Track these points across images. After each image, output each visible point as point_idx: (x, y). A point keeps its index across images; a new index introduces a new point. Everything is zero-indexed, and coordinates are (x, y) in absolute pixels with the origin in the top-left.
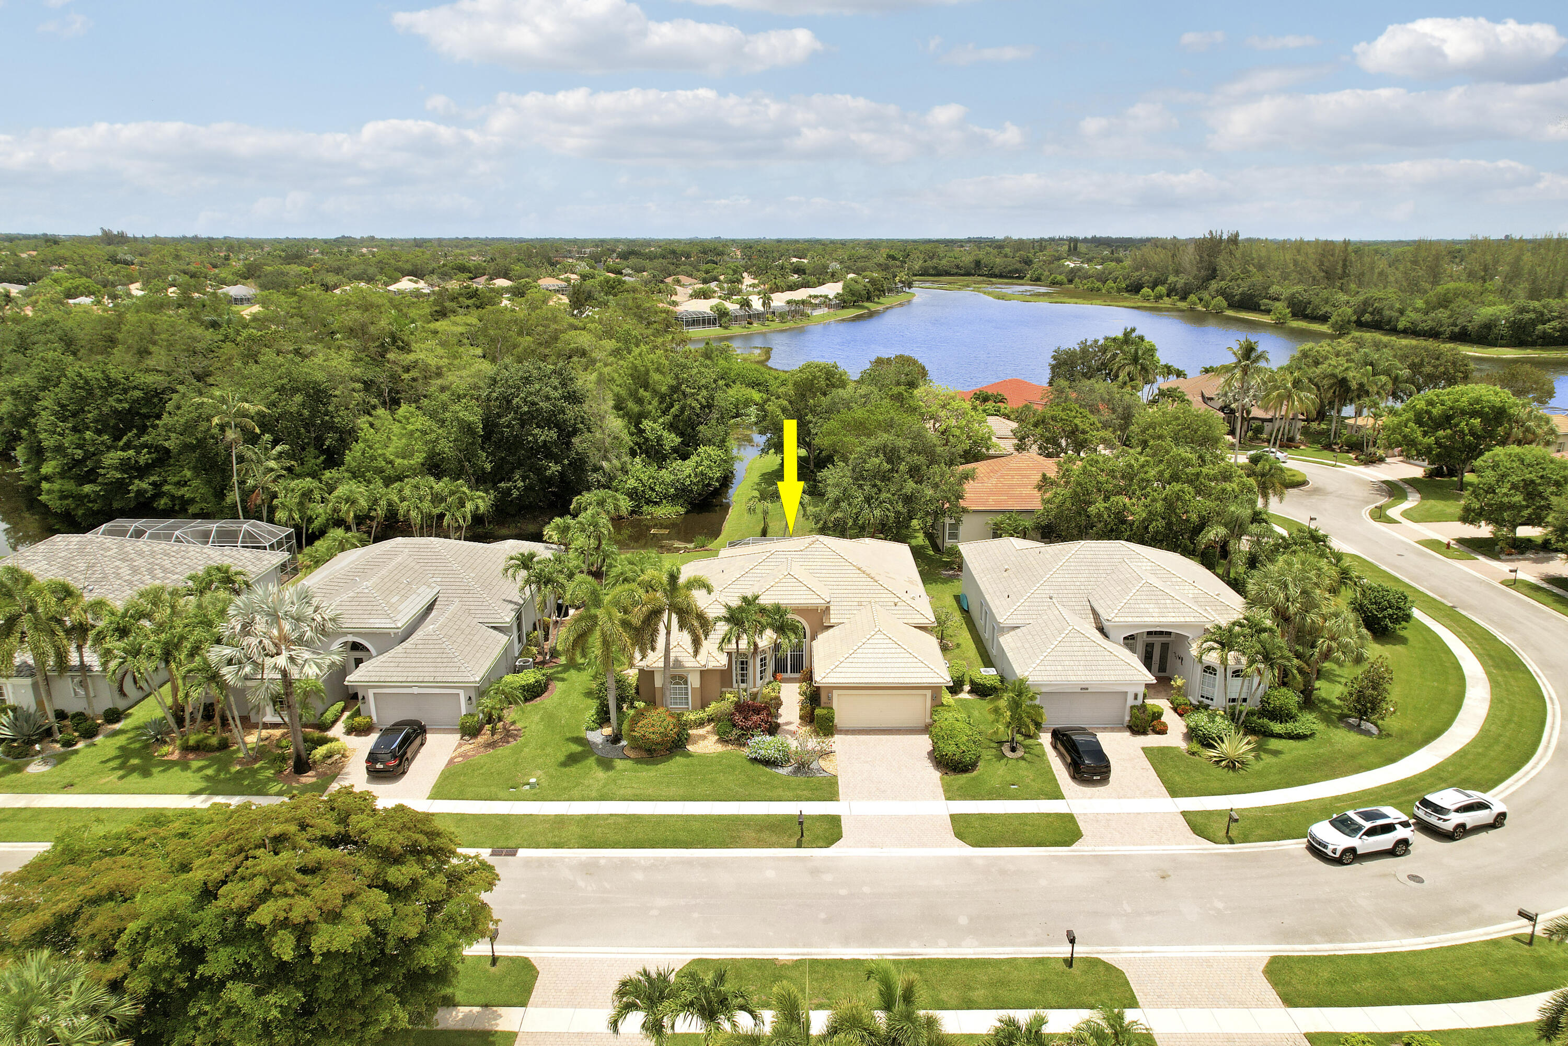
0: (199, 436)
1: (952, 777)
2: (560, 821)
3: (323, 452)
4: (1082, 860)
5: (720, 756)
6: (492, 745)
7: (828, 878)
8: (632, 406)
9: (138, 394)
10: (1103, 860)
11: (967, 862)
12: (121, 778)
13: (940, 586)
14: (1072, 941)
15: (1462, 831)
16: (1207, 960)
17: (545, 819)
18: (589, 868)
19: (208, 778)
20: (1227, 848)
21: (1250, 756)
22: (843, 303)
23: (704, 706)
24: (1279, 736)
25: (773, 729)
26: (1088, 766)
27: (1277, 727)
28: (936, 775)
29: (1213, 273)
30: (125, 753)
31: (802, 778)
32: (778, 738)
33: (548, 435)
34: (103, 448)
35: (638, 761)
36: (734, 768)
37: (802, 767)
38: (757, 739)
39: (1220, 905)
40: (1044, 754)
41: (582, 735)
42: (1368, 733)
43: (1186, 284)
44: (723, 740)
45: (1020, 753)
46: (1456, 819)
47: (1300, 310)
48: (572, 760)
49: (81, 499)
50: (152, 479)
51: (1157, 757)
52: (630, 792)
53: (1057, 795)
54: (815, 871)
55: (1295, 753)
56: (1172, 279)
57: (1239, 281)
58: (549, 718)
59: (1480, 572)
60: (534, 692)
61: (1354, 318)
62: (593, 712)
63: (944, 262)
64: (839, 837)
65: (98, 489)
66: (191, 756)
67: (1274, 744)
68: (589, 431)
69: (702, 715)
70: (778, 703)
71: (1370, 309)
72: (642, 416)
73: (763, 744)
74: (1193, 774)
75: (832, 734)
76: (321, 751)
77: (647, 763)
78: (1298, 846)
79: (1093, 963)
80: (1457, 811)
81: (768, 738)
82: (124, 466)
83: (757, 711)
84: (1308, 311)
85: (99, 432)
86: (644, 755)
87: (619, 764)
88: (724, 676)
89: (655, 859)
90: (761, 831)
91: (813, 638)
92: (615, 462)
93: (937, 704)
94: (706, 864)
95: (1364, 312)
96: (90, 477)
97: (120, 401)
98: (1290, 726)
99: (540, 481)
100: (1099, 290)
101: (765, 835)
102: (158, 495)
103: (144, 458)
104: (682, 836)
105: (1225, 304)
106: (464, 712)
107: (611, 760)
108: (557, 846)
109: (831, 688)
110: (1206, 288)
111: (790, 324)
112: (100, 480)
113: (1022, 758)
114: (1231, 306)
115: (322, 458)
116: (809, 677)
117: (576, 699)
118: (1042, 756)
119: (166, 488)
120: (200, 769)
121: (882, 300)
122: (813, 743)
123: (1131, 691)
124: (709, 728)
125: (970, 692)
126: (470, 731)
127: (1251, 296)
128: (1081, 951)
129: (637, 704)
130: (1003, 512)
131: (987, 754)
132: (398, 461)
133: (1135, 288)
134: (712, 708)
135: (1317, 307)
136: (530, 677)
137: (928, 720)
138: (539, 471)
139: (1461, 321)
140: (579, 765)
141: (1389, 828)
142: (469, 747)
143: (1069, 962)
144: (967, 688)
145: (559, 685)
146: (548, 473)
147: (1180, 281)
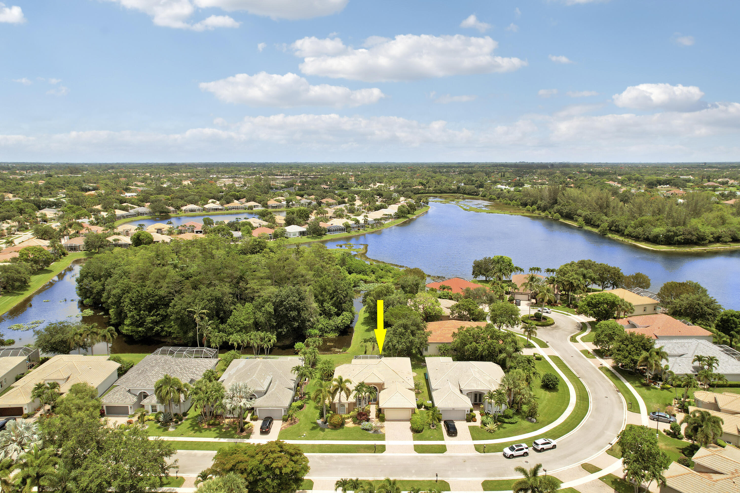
0: (181, 314)
1: (416, 434)
2: (313, 446)
3: (219, 318)
4: (445, 457)
5: (354, 428)
6: (291, 424)
7: (381, 461)
8: (320, 297)
9: (157, 297)
10: (451, 457)
11: (416, 457)
12: (194, 433)
13: (421, 369)
14: (437, 476)
15: (543, 450)
16: (469, 481)
17: (309, 445)
18: (322, 458)
19: (218, 433)
20: (483, 454)
21: (497, 429)
22: (398, 216)
23: (349, 413)
24: (507, 423)
25: (368, 420)
26: (452, 432)
27: (506, 420)
28: (411, 434)
29: (555, 202)
30: (192, 426)
31: (375, 434)
32: (370, 423)
33: (294, 314)
34: (146, 316)
35: (332, 429)
36: (358, 431)
37: (376, 431)
38: (364, 423)
39: (476, 468)
40: (441, 427)
41: (316, 421)
42: (533, 422)
43: (545, 205)
44: (354, 423)
45: (435, 427)
46: (541, 447)
47: (588, 222)
48: (313, 428)
49: (137, 332)
50: (161, 326)
51: (472, 429)
52: (330, 438)
53: (443, 439)
54: (379, 459)
55: (510, 428)
56: (539, 202)
57: (566, 207)
58: (306, 416)
59: (594, 363)
60: (301, 407)
61: (608, 228)
62: (318, 414)
63: (444, 187)
64: (385, 450)
65: (144, 329)
66: (211, 427)
67: (505, 425)
68: (307, 310)
69: (348, 415)
70: (369, 412)
71: (614, 225)
72: (324, 301)
73: (365, 424)
74: (480, 434)
75: (384, 421)
76: (246, 426)
77: (334, 430)
78: (501, 454)
79: (442, 481)
80: (541, 444)
81: (367, 423)
82: (153, 322)
83: (364, 415)
84: (592, 223)
85: (144, 311)
86: (333, 427)
87: (327, 430)
88: (355, 404)
89: (339, 456)
90: (365, 449)
91: (380, 393)
92: (315, 318)
93: (413, 412)
94: (351, 457)
95: (612, 226)
96: (141, 325)
97: (151, 300)
98: (510, 420)
99: (291, 328)
100: (509, 204)
101: (366, 450)
102: (163, 331)
103: (159, 318)
104: (345, 450)
105: (560, 216)
106: (283, 415)
107: (324, 429)
108: (313, 452)
109: (384, 409)
110: (553, 208)
111: (375, 229)
112: (144, 326)
113: (435, 429)
114: (562, 216)
115: (219, 320)
116: (378, 404)
117: (312, 410)
118: (440, 428)
119: (165, 329)
120: (215, 431)
121: (415, 212)
122: (379, 424)
123: (466, 410)
124: (350, 419)
125: (424, 408)
126: (285, 420)
127: (570, 214)
128: (439, 479)
129: (330, 412)
130: (442, 343)
131: (426, 427)
132: (245, 322)
133: (525, 205)
134: (352, 413)
135: (595, 222)
136: (299, 403)
137: (411, 418)
138: (291, 326)
139: (647, 234)
140: (316, 430)
141: (522, 449)
142: (285, 424)
143: (437, 481)
144: (423, 407)
145: (307, 405)
146: (294, 326)
147: (542, 203)
